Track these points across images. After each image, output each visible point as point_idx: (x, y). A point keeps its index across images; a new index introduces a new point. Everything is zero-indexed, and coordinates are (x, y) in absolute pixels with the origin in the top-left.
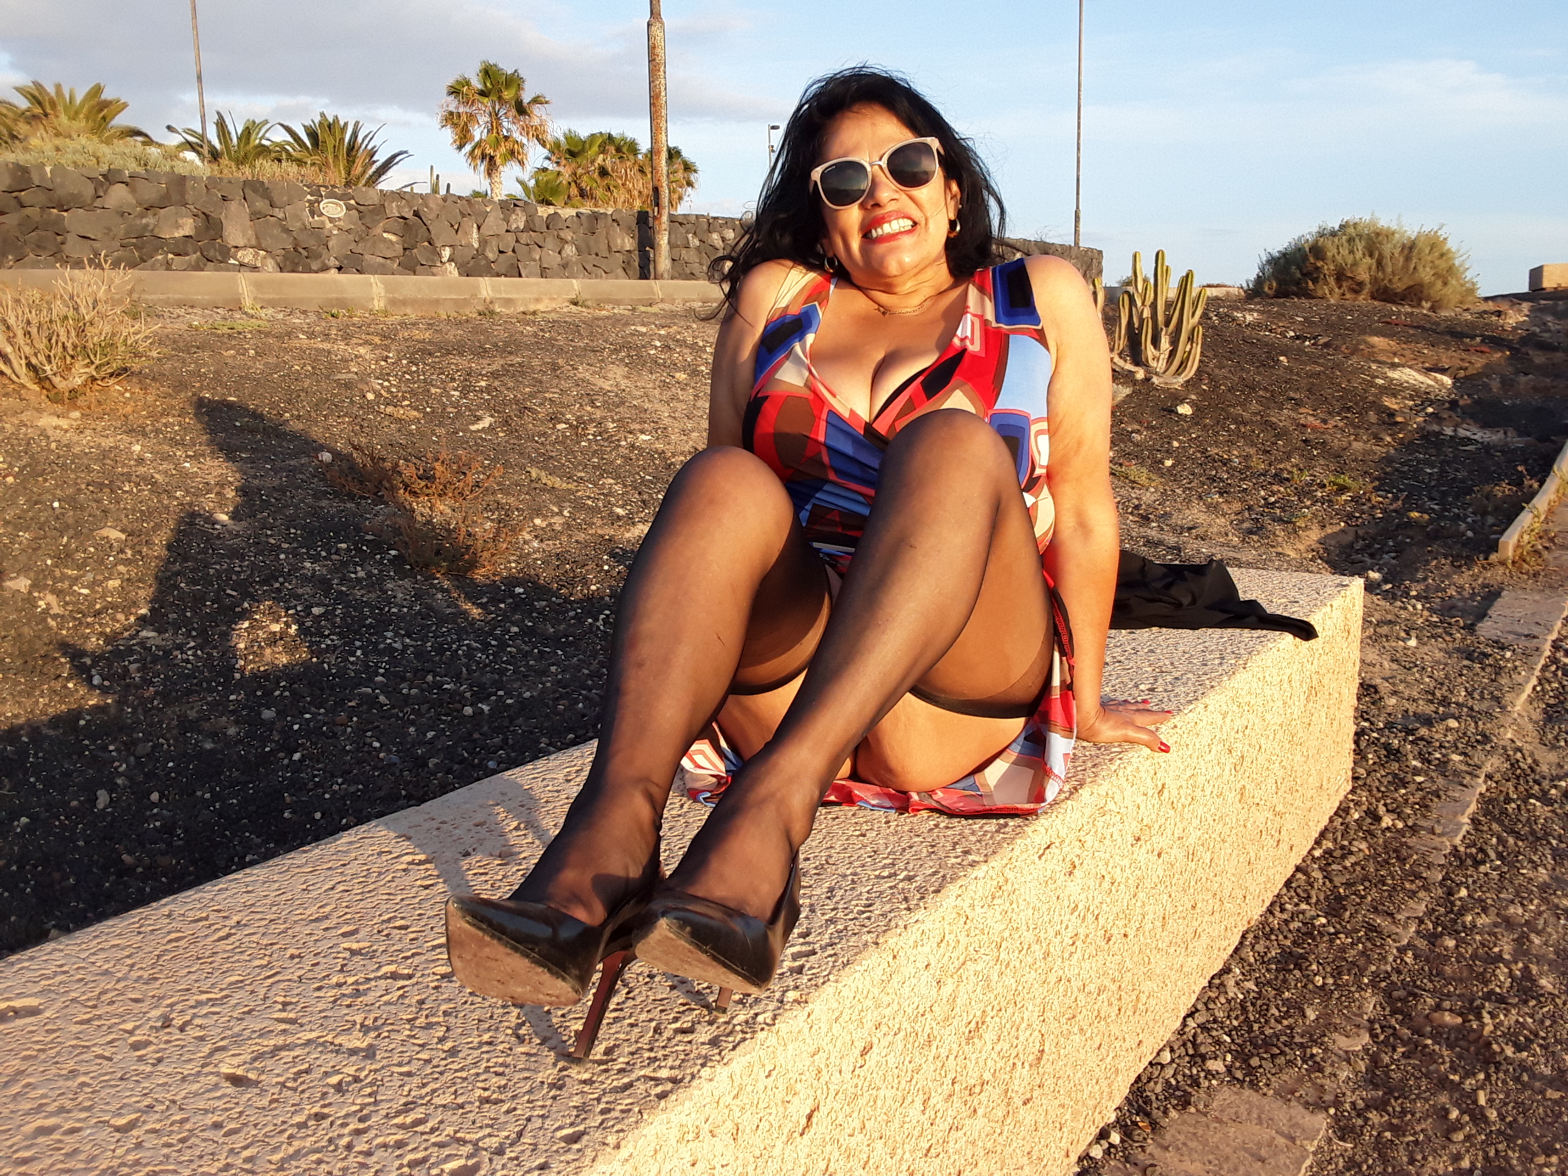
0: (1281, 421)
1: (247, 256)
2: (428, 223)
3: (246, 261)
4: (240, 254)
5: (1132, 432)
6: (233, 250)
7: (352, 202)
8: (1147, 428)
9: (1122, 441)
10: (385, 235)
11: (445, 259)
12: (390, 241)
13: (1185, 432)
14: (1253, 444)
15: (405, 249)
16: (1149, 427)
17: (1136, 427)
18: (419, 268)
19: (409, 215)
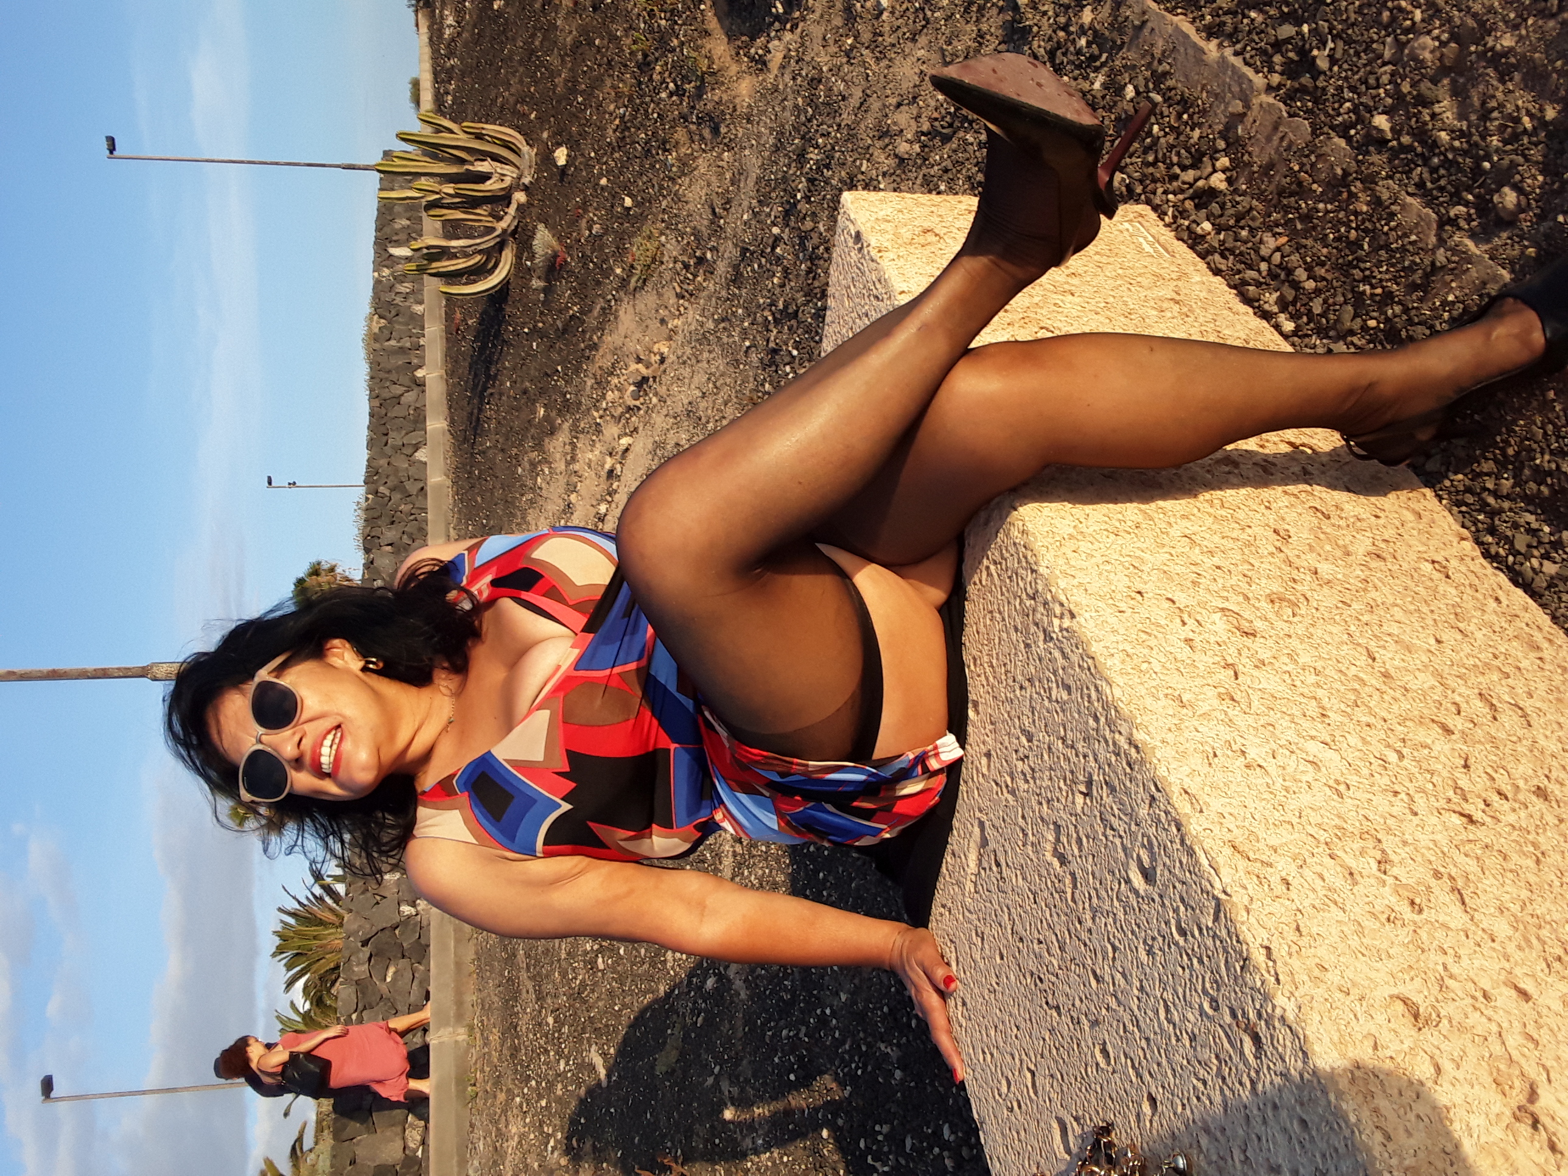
0: (570, 32)
1: (414, 1137)
2: (374, 930)
3: (419, 1138)
4: (412, 1145)
5: (590, 231)
6: (407, 1152)
7: (354, 1016)
8: (586, 211)
9: (601, 248)
10: (389, 979)
11: (413, 911)
12: (395, 973)
13: (589, 167)
14: (600, 80)
15: (403, 957)
16: (585, 205)
17: (583, 223)
18: (423, 941)
19: (367, 951)
